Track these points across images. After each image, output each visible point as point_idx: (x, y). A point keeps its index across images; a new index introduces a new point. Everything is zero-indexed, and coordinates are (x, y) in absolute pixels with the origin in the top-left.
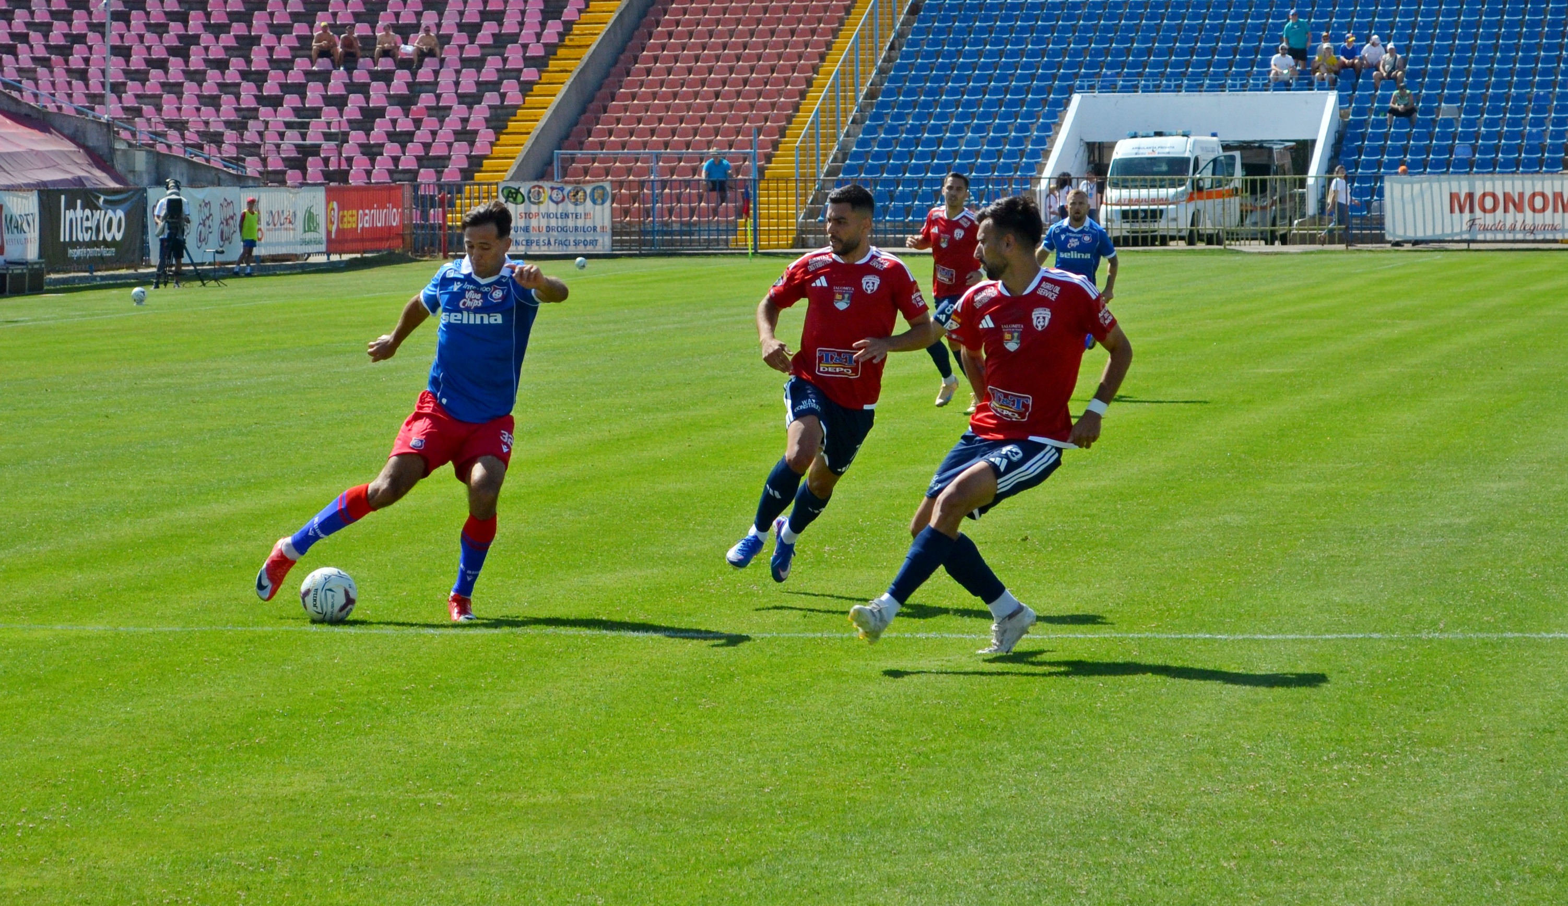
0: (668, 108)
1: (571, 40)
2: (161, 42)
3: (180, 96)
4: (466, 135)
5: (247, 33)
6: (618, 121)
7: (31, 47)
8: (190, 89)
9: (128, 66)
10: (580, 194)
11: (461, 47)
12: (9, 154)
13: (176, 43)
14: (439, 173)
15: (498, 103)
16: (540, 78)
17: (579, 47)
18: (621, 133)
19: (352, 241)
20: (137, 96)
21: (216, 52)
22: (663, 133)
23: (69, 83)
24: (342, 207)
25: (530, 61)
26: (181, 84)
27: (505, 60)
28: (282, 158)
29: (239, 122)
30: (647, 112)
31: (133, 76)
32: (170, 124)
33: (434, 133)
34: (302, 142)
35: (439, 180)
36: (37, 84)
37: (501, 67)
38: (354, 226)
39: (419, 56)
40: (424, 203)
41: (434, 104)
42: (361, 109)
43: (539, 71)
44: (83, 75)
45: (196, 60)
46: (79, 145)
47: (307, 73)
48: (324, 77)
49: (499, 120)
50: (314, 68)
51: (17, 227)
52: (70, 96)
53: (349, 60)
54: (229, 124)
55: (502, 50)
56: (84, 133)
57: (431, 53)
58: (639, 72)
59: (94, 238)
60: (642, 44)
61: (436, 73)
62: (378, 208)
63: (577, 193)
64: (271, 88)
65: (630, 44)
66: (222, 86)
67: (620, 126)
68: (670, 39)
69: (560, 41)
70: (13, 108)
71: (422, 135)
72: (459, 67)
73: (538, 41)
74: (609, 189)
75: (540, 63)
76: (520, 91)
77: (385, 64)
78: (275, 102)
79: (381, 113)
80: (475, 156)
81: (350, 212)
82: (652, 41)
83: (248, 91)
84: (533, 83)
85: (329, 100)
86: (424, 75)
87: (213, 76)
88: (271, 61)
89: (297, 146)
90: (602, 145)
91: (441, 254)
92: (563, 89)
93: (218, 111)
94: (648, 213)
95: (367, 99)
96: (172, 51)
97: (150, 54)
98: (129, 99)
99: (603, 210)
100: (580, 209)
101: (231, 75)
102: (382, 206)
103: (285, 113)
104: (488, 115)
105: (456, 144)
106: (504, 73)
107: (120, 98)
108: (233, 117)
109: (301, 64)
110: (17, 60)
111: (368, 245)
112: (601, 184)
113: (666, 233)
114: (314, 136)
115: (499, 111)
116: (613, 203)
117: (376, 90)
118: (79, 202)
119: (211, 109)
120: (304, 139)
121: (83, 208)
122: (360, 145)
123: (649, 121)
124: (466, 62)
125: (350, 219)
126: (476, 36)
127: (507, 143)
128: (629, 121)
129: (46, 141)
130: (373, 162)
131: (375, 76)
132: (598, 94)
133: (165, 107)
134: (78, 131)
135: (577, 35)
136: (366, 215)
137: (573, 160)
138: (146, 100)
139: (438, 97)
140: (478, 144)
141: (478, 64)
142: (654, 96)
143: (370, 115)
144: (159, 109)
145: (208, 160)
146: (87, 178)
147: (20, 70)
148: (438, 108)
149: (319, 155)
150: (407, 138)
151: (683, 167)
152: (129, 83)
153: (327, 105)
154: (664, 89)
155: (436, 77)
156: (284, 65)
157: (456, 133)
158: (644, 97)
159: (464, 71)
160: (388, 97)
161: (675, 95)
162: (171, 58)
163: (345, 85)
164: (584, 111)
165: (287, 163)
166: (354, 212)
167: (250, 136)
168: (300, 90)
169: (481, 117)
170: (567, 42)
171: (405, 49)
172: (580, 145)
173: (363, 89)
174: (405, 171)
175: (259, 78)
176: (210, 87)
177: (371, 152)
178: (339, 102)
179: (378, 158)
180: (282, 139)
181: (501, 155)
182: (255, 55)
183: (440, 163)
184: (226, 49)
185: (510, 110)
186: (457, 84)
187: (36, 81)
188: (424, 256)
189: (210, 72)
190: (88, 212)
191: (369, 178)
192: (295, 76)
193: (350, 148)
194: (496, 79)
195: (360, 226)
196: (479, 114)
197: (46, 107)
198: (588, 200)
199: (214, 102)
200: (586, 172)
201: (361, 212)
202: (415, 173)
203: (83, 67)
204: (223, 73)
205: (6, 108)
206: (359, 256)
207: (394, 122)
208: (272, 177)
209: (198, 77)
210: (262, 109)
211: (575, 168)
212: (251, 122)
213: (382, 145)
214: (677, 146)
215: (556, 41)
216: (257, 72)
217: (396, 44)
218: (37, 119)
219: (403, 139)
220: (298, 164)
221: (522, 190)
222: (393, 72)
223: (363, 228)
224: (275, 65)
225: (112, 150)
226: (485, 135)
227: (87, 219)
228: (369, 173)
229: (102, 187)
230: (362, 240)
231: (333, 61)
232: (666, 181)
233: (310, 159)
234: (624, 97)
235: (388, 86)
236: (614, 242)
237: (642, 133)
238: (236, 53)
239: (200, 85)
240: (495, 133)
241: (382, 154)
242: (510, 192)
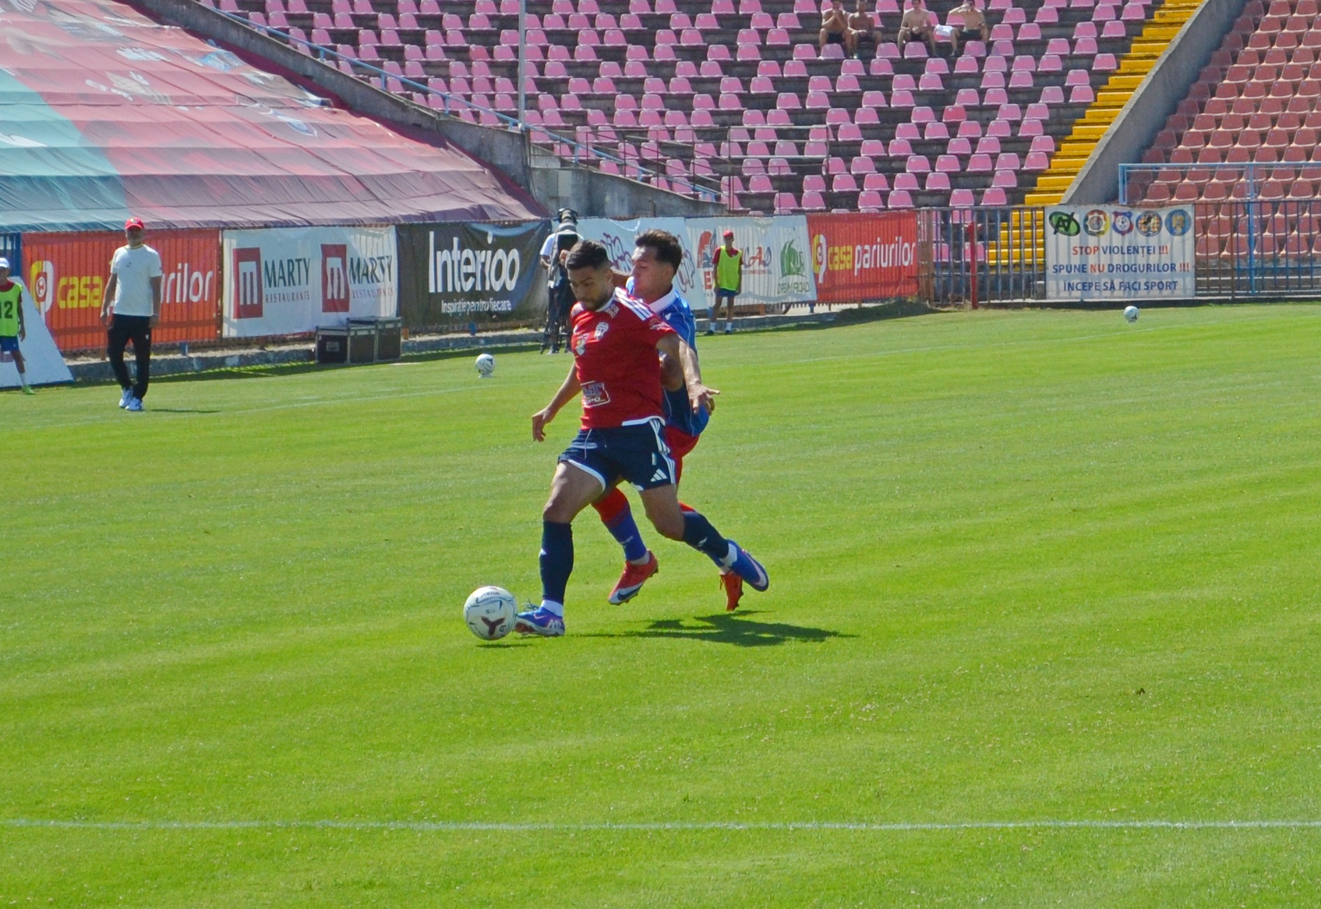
0: (1284, 104)
1: (1162, 16)
2: (619, 26)
3: (638, 96)
4: (1016, 144)
5: (734, 12)
6: (1218, 122)
7: (444, 34)
8: (653, 86)
9: (572, 57)
10: (1153, 221)
11: (1016, 27)
12: (385, 176)
13: (638, 27)
14: (978, 195)
15: (1061, 101)
16: (1119, 67)
17: (1171, 24)
18: (1221, 139)
19: (850, 286)
20: (582, 98)
21: (691, 38)
22: (1277, 138)
23: (492, 81)
24: (830, 243)
25: (1105, 45)
26: (642, 81)
27: (1073, 44)
28: (770, 177)
29: (712, 131)
30: (1257, 110)
31: (579, 70)
32: (623, 134)
33: (974, 142)
34: (798, 156)
35: (977, 204)
36: (448, 84)
37: (1067, 52)
38: (849, 266)
39: (958, 39)
40: (953, 235)
41: (977, 103)
42: (879, 111)
43: (1116, 57)
44: (511, 70)
45: (663, 48)
46: (483, 163)
47: (809, 64)
48: (832, 69)
49: (1061, 124)
50: (821, 58)
51: (366, 275)
52: (491, 98)
53: (865, 47)
54: (702, 133)
55: (1070, 30)
56: (491, 149)
57: (975, 35)
58: (1249, 58)
59: (479, 288)
60: (1255, 19)
61: (981, 61)
62: (883, 242)
63: (1149, 219)
64: (760, 84)
65: (1239, 20)
66: (696, 83)
67: (1221, 129)
68: (1293, 12)
69: (1147, 17)
70: (399, 116)
71: (958, 144)
72: (1011, 54)
73: (1118, 18)
74: (1191, 214)
75: (1119, 47)
76: (1091, 85)
77: (915, 50)
78: (765, 103)
79: (905, 115)
80: (1027, 172)
81: (844, 249)
82: (1269, 15)
83: (730, 88)
84: (1108, 73)
85: (836, 100)
86: (965, 64)
87: (685, 69)
88: (763, 48)
89: (790, 161)
90: (1195, 155)
91: (969, 303)
92: (1145, 81)
93: (688, 115)
95: (888, 97)
96: (632, 37)
97: (602, 42)
98: (570, 102)
99: (1183, 242)
100: (1153, 241)
101: (709, 68)
102: (887, 240)
103: (778, 117)
104: (1046, 117)
105: (1002, 156)
106: (1070, 61)
107: (558, 100)
108: (709, 124)
109: (803, 51)
110: (424, 51)
111: (870, 292)
112: (1180, 207)
113: (1274, 272)
114: (815, 147)
115: (1062, 111)
116: (1196, 232)
117: (900, 85)
119: (680, 113)
120: (801, 152)
121: (462, 248)
122: (875, 159)
123: (1260, 122)
124: (1021, 47)
125: (844, 258)
126: (1035, 13)
127: (1070, 153)
128: (1232, 122)
129: (440, 159)
130: (891, 181)
131: (900, 66)
132: (1194, 87)
133: (618, 112)
134: (482, 144)
135: (1170, 9)
136: (866, 252)
137: (1156, 176)
138: (594, 103)
139: (982, 93)
140: (1031, 155)
141: (1036, 48)
142: (1268, 88)
143: (891, 118)
144: (610, 114)
145: (670, 183)
146: (490, 207)
147: (427, 65)
148: (981, 109)
149: (820, 173)
150: (940, 149)
151: (1300, 183)
152: (572, 80)
153: (833, 106)
154: (1281, 80)
155: (981, 67)
156: (781, 54)
157: (1003, 141)
158: (1255, 90)
159: (1017, 58)
160: (916, 94)
161: (1295, 88)
162: (630, 47)
163: (859, 78)
164: (1174, 109)
165: (777, 184)
166: (850, 248)
167: (728, 151)
168: (800, 86)
169: (1036, 120)
170: (1156, 19)
171: (940, 30)
172: (1167, 156)
173: (884, 84)
174: (934, 193)
175: (747, 71)
176: (679, 85)
177: (889, 167)
178: (850, 102)
179: (899, 175)
180: (772, 153)
181: (1061, 170)
182: (743, 41)
183: (980, 181)
184: (705, 33)
185: (1077, 110)
186: (1008, 75)
187: (447, 79)
188: (948, 305)
189: (680, 64)
191: (885, 203)
192: (794, 68)
193: (861, 163)
194: (1060, 69)
195: (858, 266)
196: (1037, 113)
197: (457, 114)
198: (1164, 228)
199: (684, 104)
200: (1172, 191)
201: (859, 248)
202: (946, 195)
203: (512, 59)
204: (698, 66)
205: (389, 116)
206: (855, 306)
207: (922, 127)
208: (756, 202)
209: (665, 71)
210: (747, 112)
211: (1158, 186)
212: (733, 129)
213: (905, 159)
214: (1295, 155)
215: (1142, 17)
216: (744, 64)
217: (929, 24)
218: (429, 129)
219: (931, 149)
220: (792, 185)
221: (1076, 217)
222: (924, 61)
223: (862, 270)
224: (767, 54)
225: (527, 169)
226: (1042, 143)
228: (884, 196)
229: (512, 218)
230: (862, 286)
231: (844, 48)
232: (1278, 202)
233: (807, 177)
234: (1229, 91)
235: (917, 79)
236: (1198, 284)
237: (1248, 139)
238: (718, 38)
239: (667, 82)
240: (1055, 141)
241: (903, 170)
242: (1060, 219)
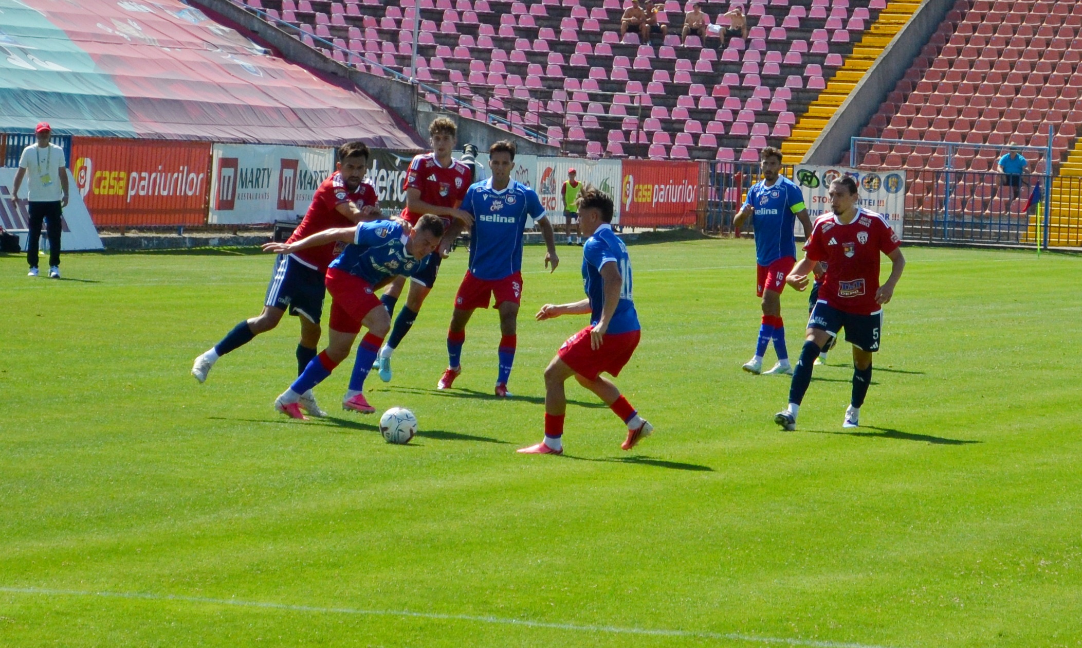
0: (967, 100)
1: (876, 28)
2: (473, 9)
3: (487, 62)
4: (767, 116)
5: (558, 4)
6: (918, 110)
7: (345, 6)
8: (498, 55)
9: (439, 30)
10: (874, 181)
11: (768, 29)
12: (312, 110)
13: (488, 11)
14: (738, 153)
15: (801, 86)
16: (844, 65)
17: (884, 35)
18: (920, 123)
19: (646, 215)
20: (446, 60)
21: (526, 22)
22: (961, 125)
23: (380, 44)
24: (637, 181)
25: (834, 47)
26: (490, 51)
27: (810, 45)
28: (583, 129)
29: (542, 92)
30: (947, 103)
31: (443, 40)
32: (476, 90)
33: (735, 113)
34: (604, 115)
35: (737, 159)
36: (347, 44)
37: (806, 51)
38: (649, 200)
39: (725, 35)
40: (720, 181)
41: (737, 84)
42: (665, 85)
43: (842, 57)
44: (393, 36)
45: (506, 27)
46: (383, 105)
47: (614, 47)
48: (631, 52)
49: (799, 103)
50: (622, 42)
51: (310, 183)
52: (379, 56)
54: (533, 93)
55: (807, 35)
56: (388, 95)
57: (737, 33)
58: (941, 64)
59: (388, 198)
60: (946, 35)
61: (741, 53)
62: (674, 183)
63: (872, 180)
64: (577, 59)
65: (934, 35)
66: (530, 55)
67: (919, 116)
68: (974, 32)
69: (865, 28)
70: (320, 65)
71: (723, 114)
72: (764, 49)
73: (844, 28)
74: (903, 177)
75: (844, 49)
76: (823, 76)
77: (692, 42)
78: (581, 74)
79: (684, 89)
80: (774, 138)
81: (646, 187)
82: (956, 33)
83: (555, 60)
84: (836, 68)
85: (634, 75)
86: (730, 54)
87: (522, 44)
88: (579, 33)
89: (599, 118)
90: (900, 134)
91: (734, 233)
92: (865, 76)
93: (524, 79)
94: (942, 203)
95: (672, 76)
96: (483, 18)
97: (461, 20)
98: (437, 63)
99: (896, 198)
100: (874, 196)
101: (540, 44)
102: (677, 182)
103: (590, 85)
104: (789, 98)
105: (756, 125)
106: (808, 57)
107: (428, 61)
108: (539, 86)
109: (609, 37)
110: (330, 18)
111: (662, 220)
112: (895, 172)
113: (958, 224)
114: (617, 109)
115: (801, 94)
116: (906, 191)
117: (682, 67)
118: (375, 161)
119: (518, 77)
120: (607, 112)
121: (379, 168)
122: (662, 121)
123: (949, 112)
124: (771, 44)
125: (645, 193)
126: (783, 19)
127: (807, 126)
128: (928, 111)
129: (350, 99)
130: (673, 138)
131: (681, 53)
132: (900, 83)
133: (472, 73)
134: (382, 91)
135: (883, 24)
136: (661, 190)
137: (871, 147)
138: (454, 65)
139: (742, 77)
140: (778, 126)
141: (783, 46)
142: (955, 88)
143: (673, 92)
144: (466, 74)
145: (510, 127)
146: (386, 138)
147: (332, 28)
148: (740, 88)
149: (620, 128)
150: (709, 116)
151: (978, 160)
152: (439, 47)
153: (631, 79)
154: (965, 82)
155: (741, 58)
156: (592, 38)
157: (757, 113)
158: (945, 88)
159: (769, 52)
160: (693, 74)
161: (976, 89)
162: (482, 25)
163: (651, 60)
164: (884, 98)
165: (588, 134)
166: (650, 187)
167: (554, 106)
168: (606, 63)
169: (782, 100)
170: (872, 30)
171: (712, 28)
172: (879, 133)
173: (669, 65)
174: (704, 149)
175: (567, 49)
176: (518, 55)
177: (672, 128)
178: (644, 77)
179: (679, 134)
180: (585, 111)
181: (800, 138)
182: (565, 26)
183: (739, 143)
184: (537, 18)
185: (812, 94)
186: (761, 65)
187: (347, 40)
188: (717, 234)
189: (519, 40)
190: (383, 172)
191: (668, 154)
192: (602, 49)
193: (651, 123)
194: (800, 63)
195: (655, 200)
196: (782, 96)
197: (354, 66)
198: (882, 187)
199: (520, 70)
200: (883, 159)
201: (656, 186)
202: (714, 152)
203: (395, 28)
204: (532, 42)
205: (313, 65)
206: (651, 230)
207: (697, 99)
208: (572, 147)
209: (507, 45)
210: (568, 80)
211: (872, 155)
212: (556, 92)
213: (684, 122)
214: (974, 138)
215: (862, 28)
216: (565, 43)
217: (703, 23)
218: (344, 77)
219: (704, 116)
220: (599, 135)
221: (817, 174)
222: (699, 50)
223: (657, 203)
224: (583, 37)
225: (415, 112)
226: (786, 117)
227: (382, 179)
228: (668, 149)
229: (403, 148)
230: (657, 215)
231: (640, 36)
232: (961, 173)
233: (611, 131)
234: (926, 87)
235: (694, 64)
236: (905, 230)
237: (940, 124)
238: (545, 23)
239: (508, 53)
240: (796, 116)
241: (682, 131)
242: (805, 175)
